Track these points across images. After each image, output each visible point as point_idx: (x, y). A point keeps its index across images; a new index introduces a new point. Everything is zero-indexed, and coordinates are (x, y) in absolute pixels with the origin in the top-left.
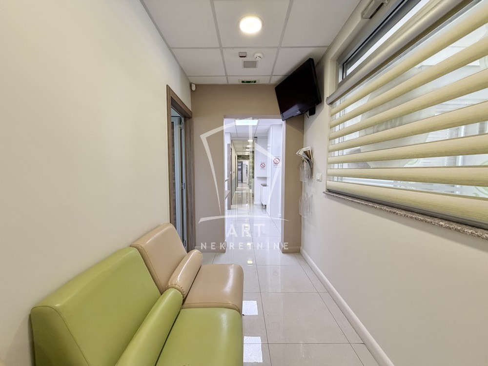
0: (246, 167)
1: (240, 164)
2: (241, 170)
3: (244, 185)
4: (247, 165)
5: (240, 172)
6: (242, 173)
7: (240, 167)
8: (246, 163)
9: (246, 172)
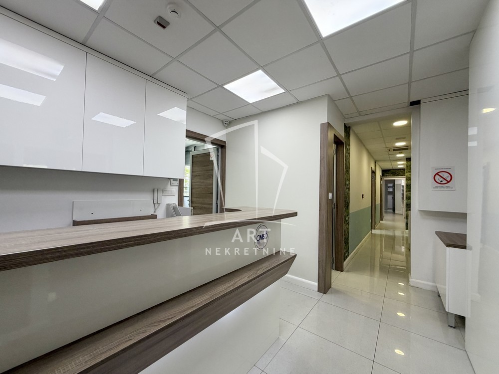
0: (402, 189)
1: (391, 185)
2: (393, 193)
3: (397, 217)
4: (403, 186)
5: (390, 197)
6: (394, 199)
7: (391, 190)
8: (402, 181)
9: (401, 196)
